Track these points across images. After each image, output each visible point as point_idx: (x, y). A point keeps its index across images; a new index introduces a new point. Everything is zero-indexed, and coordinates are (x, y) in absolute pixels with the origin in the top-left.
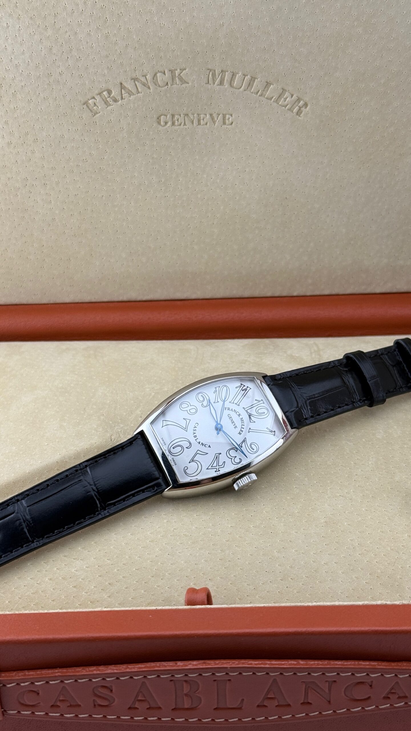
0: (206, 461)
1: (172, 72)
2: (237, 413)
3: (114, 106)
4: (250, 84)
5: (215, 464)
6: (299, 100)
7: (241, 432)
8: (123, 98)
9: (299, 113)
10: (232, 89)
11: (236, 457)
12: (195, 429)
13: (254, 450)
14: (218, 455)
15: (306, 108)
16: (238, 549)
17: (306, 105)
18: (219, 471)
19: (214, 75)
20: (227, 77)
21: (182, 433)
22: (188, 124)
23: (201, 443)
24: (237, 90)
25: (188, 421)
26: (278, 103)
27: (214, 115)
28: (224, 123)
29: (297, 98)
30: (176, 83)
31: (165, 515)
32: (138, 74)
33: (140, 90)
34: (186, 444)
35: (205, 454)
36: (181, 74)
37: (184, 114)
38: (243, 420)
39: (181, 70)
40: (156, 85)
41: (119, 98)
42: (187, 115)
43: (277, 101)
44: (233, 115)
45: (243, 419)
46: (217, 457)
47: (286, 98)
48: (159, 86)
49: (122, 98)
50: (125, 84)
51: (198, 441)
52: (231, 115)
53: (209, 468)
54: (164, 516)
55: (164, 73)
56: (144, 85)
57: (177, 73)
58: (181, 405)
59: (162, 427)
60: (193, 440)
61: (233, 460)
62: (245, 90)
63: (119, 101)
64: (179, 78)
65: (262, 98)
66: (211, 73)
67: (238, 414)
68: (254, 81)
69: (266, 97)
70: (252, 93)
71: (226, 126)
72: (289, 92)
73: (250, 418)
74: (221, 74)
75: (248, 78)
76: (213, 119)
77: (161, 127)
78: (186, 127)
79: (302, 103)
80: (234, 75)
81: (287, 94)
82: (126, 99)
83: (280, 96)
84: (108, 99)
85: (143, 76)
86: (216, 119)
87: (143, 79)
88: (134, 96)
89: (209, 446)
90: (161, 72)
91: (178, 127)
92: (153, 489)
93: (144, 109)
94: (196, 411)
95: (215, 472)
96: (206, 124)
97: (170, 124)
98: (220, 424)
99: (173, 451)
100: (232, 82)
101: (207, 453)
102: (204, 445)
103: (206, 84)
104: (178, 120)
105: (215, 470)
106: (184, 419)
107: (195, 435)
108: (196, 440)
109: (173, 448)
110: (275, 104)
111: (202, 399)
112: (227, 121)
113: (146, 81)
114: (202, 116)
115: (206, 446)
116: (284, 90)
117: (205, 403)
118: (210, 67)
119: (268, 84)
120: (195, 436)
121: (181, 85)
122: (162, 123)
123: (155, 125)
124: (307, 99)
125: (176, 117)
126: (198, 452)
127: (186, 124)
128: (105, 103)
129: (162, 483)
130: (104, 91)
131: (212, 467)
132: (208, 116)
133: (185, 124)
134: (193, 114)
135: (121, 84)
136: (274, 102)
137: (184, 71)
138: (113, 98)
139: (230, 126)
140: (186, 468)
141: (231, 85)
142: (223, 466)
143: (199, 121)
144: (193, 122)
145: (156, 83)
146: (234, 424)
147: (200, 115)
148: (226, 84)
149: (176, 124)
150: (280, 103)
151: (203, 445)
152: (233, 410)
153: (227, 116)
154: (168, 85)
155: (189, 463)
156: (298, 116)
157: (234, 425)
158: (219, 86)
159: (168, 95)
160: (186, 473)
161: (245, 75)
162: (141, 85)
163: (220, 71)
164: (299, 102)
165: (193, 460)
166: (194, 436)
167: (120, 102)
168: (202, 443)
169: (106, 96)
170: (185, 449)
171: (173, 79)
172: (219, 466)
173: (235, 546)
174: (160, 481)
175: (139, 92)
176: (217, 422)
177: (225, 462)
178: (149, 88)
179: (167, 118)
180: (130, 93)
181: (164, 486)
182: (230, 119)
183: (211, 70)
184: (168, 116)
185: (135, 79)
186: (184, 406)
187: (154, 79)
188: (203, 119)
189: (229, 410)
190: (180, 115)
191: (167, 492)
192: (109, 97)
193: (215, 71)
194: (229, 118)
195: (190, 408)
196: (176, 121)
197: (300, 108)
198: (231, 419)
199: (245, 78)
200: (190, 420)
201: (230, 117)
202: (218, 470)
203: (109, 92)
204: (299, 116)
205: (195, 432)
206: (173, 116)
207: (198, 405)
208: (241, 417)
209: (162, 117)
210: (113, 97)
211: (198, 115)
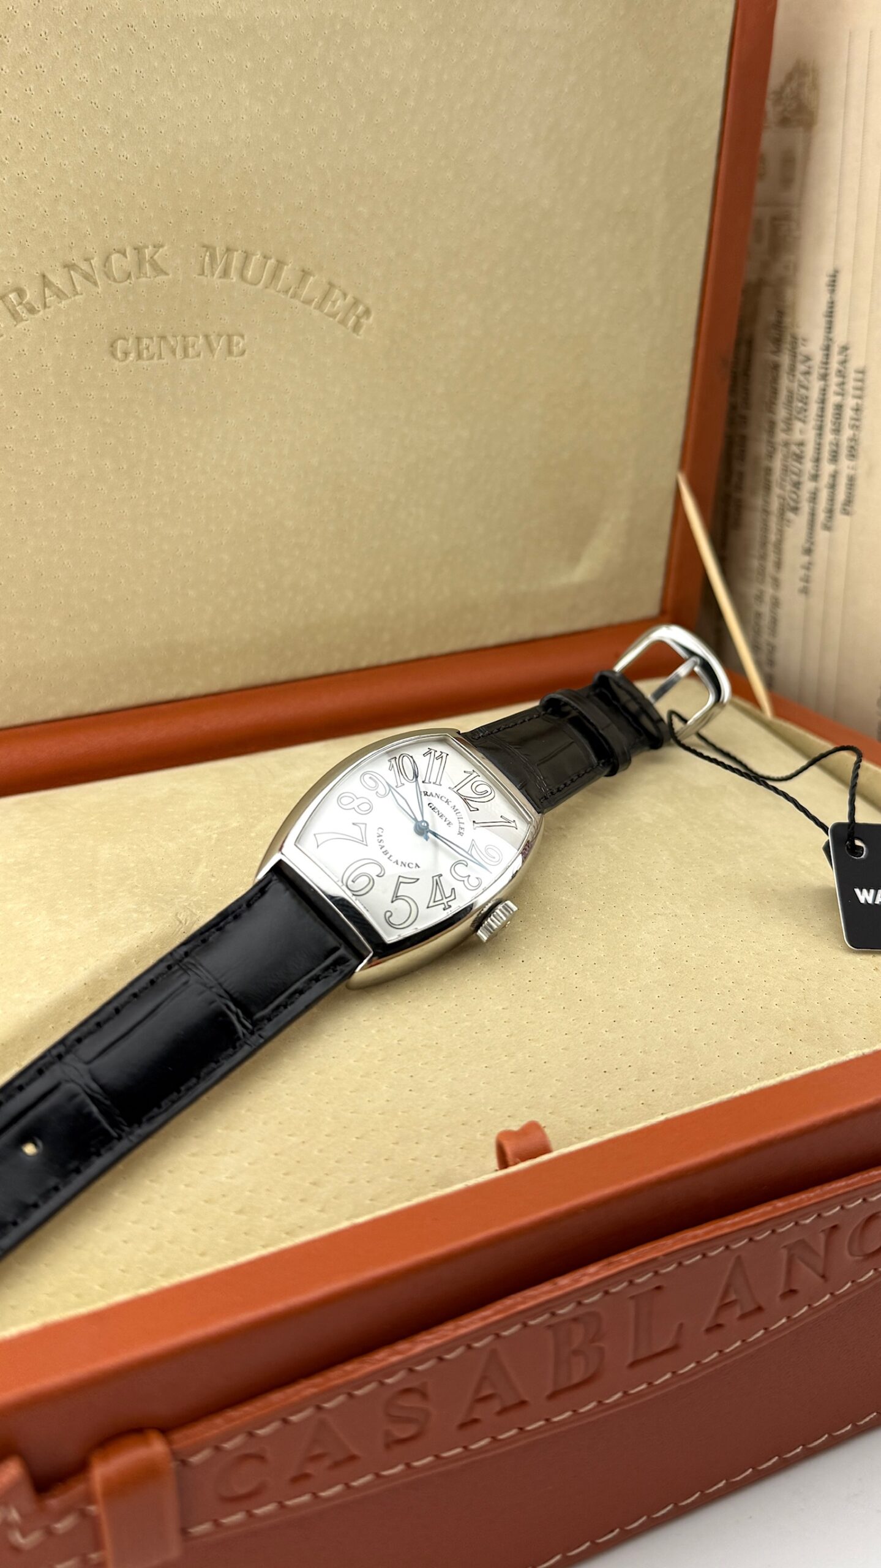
0: (421, 893)
1: (138, 250)
2: (443, 798)
3: (29, 323)
4: (275, 275)
5: (438, 897)
6: (356, 303)
7: (461, 831)
8: (48, 305)
9: (356, 327)
10: (245, 286)
11: (469, 876)
12: (380, 838)
13: (494, 858)
14: (437, 878)
15: (368, 318)
16: (537, 1045)
17: (367, 312)
18: (450, 906)
19: (213, 258)
20: (236, 259)
21: (360, 852)
22: (167, 358)
23: (400, 863)
24: (253, 287)
25: (363, 827)
26: (322, 311)
27: (212, 337)
28: (230, 352)
29: (353, 300)
30: (146, 273)
31: (368, 1020)
32: (75, 257)
33: (79, 288)
34: (374, 870)
35: (414, 880)
36: (156, 257)
37: (158, 337)
38: (457, 810)
39: (155, 247)
40: (108, 277)
41: (38, 305)
42: (163, 338)
43: (320, 307)
44: (246, 337)
45: (455, 808)
46: (437, 883)
47: (334, 302)
48: (115, 280)
49: (45, 306)
50: (51, 278)
51: (394, 859)
52: (242, 336)
53: (430, 905)
54: (366, 1022)
55: (124, 254)
56: (87, 277)
57: (147, 252)
58: (339, 799)
59: (318, 846)
60: (383, 859)
61: (466, 882)
62: (266, 287)
63: (39, 311)
64: (151, 264)
65: (297, 302)
66: (208, 254)
67: (445, 800)
68: (281, 269)
69: (302, 299)
70: (279, 292)
71: (233, 359)
72: (340, 290)
73: (467, 804)
74: (226, 255)
75: (271, 262)
76: (209, 344)
77: (117, 363)
78: (164, 361)
79: (361, 308)
80: (247, 257)
81: (337, 293)
82: (52, 308)
83: (326, 296)
84: (17, 308)
85: (85, 260)
86: (215, 345)
87: (84, 266)
88: (68, 301)
89: (417, 865)
90: (119, 252)
91: (147, 362)
92: (335, 971)
93: (86, 328)
94: (371, 808)
95: (444, 909)
96: (199, 355)
97: (132, 356)
98: (423, 821)
99: (356, 887)
100: (245, 272)
101: (418, 879)
102: (407, 865)
103: (199, 275)
104: (147, 348)
105: (443, 906)
106: (353, 824)
107: (384, 849)
108: (389, 858)
109: (353, 881)
110: (316, 313)
111: (372, 784)
112: (235, 349)
113: (89, 270)
114: (191, 339)
115: (410, 865)
116: (331, 285)
117: (381, 790)
118: (206, 242)
119: (305, 274)
120: (386, 853)
121: (155, 277)
122: (119, 355)
123: (107, 358)
124: (369, 301)
125: (145, 341)
126: (401, 880)
127: (163, 356)
128: (13, 315)
129: (349, 956)
130: (11, 292)
131: (434, 902)
132: (201, 340)
133: (160, 357)
134: (174, 336)
135: (44, 276)
136: (315, 308)
137: (161, 250)
138: (28, 306)
139: (241, 358)
140: (388, 914)
141: (242, 276)
142: (453, 897)
143: (185, 350)
144: (174, 352)
145: (108, 275)
146: (444, 819)
147: (189, 336)
148: (234, 277)
149: (145, 356)
150: (326, 311)
151: (405, 865)
152: (434, 795)
153: (235, 339)
154: (131, 279)
155: (392, 902)
156: (355, 335)
157: (445, 821)
158: (222, 280)
159: (131, 298)
160: (391, 924)
161: (266, 257)
162: (81, 278)
163: (225, 250)
164: (357, 308)
165: (397, 897)
166: (383, 852)
167: (41, 313)
168: (402, 863)
169: (15, 303)
170: (376, 878)
171: (140, 264)
172: (446, 898)
173: (527, 1041)
174: (342, 951)
175: (77, 294)
176: (415, 819)
177: (454, 889)
178: (95, 284)
179: (128, 344)
180: (60, 294)
181: (354, 961)
182: (241, 345)
183: (206, 247)
184: (130, 342)
185: (69, 266)
186: (345, 801)
187: (105, 266)
188: (193, 346)
189: (427, 796)
190: (152, 338)
191: (363, 972)
192: (20, 304)
193: (214, 249)
194: (238, 344)
195: (357, 802)
196: (145, 351)
197: (358, 318)
198: (436, 811)
199: (266, 263)
200: (366, 824)
201: (240, 339)
202: (447, 907)
203: (20, 292)
204: (358, 335)
205: (381, 844)
206: (139, 339)
207: (371, 796)
208: (451, 804)
209: (120, 342)
210: (28, 303)
211: (184, 337)
